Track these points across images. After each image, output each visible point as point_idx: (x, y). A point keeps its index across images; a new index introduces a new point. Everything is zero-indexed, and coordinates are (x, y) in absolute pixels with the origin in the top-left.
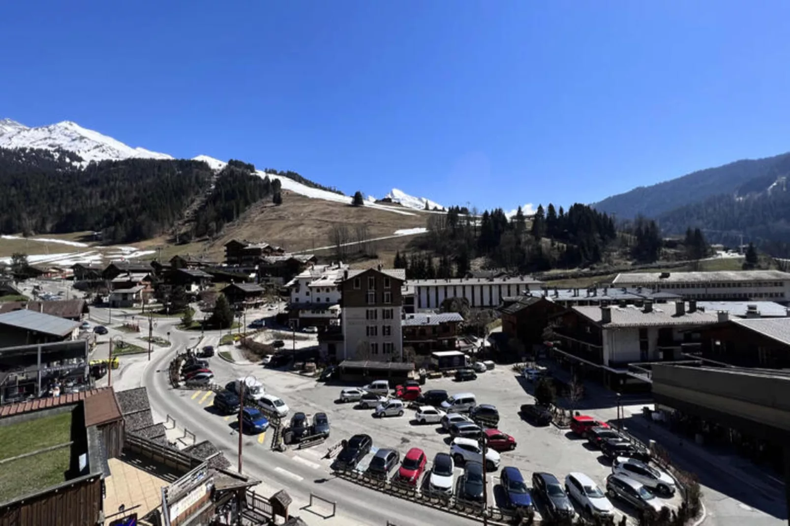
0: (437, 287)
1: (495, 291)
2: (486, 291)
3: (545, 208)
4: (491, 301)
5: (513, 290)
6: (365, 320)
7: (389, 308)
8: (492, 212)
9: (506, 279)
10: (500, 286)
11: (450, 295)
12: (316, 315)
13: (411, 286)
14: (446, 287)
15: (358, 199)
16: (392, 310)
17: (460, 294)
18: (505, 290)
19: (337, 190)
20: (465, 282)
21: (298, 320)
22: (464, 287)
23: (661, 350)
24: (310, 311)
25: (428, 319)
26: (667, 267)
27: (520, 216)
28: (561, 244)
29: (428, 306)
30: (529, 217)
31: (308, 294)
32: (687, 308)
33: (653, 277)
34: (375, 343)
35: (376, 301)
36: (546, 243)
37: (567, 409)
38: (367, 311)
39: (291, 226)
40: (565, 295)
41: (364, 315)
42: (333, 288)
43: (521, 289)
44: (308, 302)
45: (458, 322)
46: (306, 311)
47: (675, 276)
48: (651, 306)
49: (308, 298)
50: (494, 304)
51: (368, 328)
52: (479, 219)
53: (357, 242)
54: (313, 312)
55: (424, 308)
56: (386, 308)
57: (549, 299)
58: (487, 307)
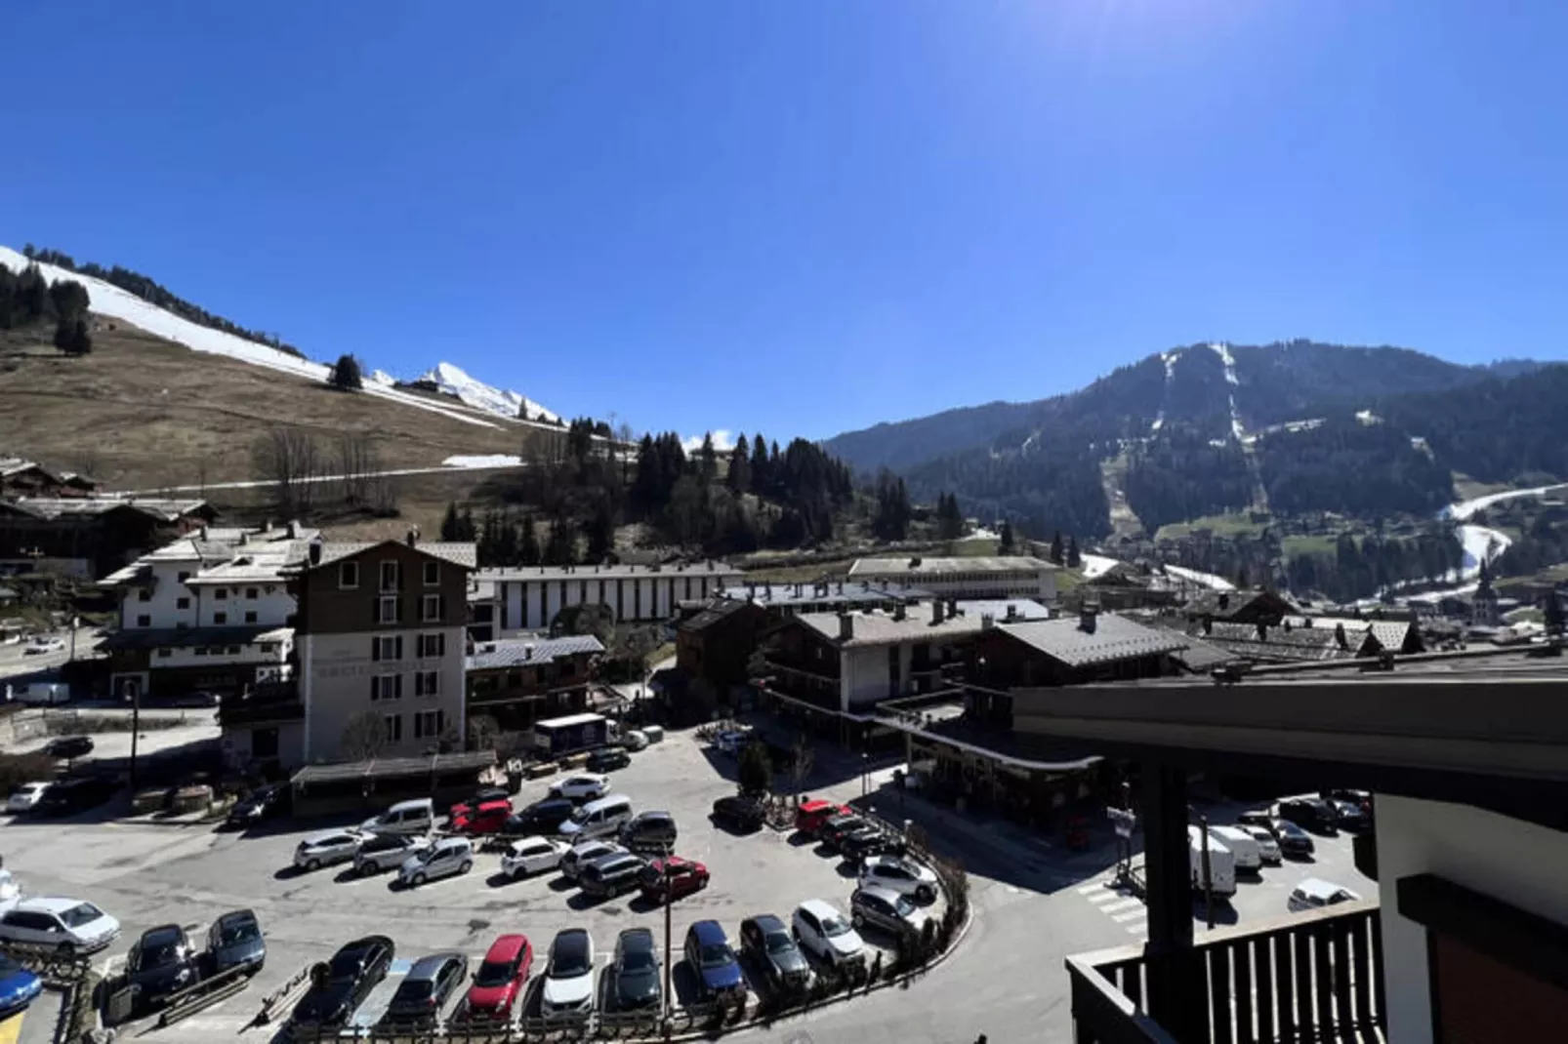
0: (544, 584)
1: (663, 589)
2: (646, 591)
3: (750, 440)
4: (654, 611)
5: (696, 587)
6: (369, 662)
7: (435, 632)
8: (658, 439)
9: (683, 566)
10: (672, 580)
11: (574, 598)
12: (209, 659)
13: (486, 581)
14: (564, 583)
15: (346, 375)
16: (442, 637)
17: (593, 597)
18: (680, 587)
19: (282, 342)
20: (604, 572)
21: (145, 676)
22: (602, 582)
23: (915, 678)
24: (191, 650)
25: (529, 651)
26: (917, 550)
27: (707, 450)
28: (774, 507)
29: (524, 624)
30: (722, 454)
31: (183, 603)
32: (946, 612)
33: (900, 564)
34: (393, 715)
35: (399, 618)
36: (749, 502)
37: (789, 794)
38: (376, 641)
39: (125, 418)
40: (781, 595)
41: (368, 652)
42: (269, 586)
43: (708, 585)
44: (181, 627)
45: (589, 654)
46: (174, 651)
47: (928, 564)
48: (904, 610)
49: (187, 616)
50: (660, 614)
51: (375, 681)
52: (632, 449)
53: (342, 477)
54: (199, 652)
55: (514, 628)
56: (427, 632)
57: (757, 602)
58: (646, 621)
